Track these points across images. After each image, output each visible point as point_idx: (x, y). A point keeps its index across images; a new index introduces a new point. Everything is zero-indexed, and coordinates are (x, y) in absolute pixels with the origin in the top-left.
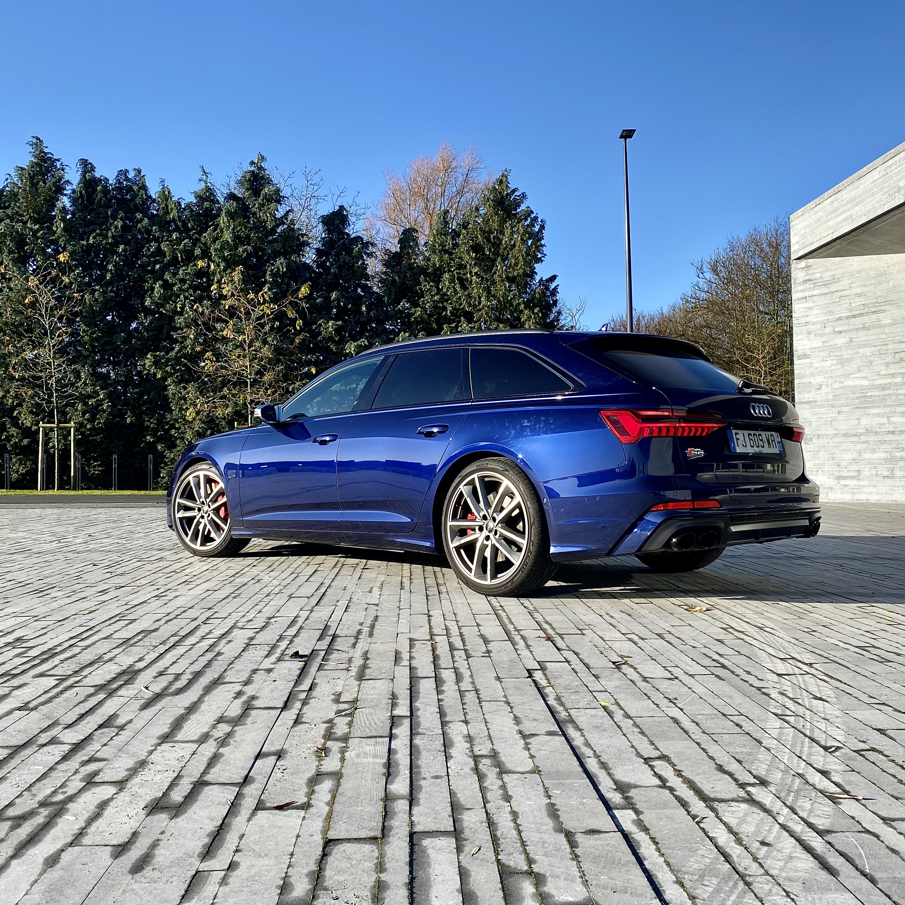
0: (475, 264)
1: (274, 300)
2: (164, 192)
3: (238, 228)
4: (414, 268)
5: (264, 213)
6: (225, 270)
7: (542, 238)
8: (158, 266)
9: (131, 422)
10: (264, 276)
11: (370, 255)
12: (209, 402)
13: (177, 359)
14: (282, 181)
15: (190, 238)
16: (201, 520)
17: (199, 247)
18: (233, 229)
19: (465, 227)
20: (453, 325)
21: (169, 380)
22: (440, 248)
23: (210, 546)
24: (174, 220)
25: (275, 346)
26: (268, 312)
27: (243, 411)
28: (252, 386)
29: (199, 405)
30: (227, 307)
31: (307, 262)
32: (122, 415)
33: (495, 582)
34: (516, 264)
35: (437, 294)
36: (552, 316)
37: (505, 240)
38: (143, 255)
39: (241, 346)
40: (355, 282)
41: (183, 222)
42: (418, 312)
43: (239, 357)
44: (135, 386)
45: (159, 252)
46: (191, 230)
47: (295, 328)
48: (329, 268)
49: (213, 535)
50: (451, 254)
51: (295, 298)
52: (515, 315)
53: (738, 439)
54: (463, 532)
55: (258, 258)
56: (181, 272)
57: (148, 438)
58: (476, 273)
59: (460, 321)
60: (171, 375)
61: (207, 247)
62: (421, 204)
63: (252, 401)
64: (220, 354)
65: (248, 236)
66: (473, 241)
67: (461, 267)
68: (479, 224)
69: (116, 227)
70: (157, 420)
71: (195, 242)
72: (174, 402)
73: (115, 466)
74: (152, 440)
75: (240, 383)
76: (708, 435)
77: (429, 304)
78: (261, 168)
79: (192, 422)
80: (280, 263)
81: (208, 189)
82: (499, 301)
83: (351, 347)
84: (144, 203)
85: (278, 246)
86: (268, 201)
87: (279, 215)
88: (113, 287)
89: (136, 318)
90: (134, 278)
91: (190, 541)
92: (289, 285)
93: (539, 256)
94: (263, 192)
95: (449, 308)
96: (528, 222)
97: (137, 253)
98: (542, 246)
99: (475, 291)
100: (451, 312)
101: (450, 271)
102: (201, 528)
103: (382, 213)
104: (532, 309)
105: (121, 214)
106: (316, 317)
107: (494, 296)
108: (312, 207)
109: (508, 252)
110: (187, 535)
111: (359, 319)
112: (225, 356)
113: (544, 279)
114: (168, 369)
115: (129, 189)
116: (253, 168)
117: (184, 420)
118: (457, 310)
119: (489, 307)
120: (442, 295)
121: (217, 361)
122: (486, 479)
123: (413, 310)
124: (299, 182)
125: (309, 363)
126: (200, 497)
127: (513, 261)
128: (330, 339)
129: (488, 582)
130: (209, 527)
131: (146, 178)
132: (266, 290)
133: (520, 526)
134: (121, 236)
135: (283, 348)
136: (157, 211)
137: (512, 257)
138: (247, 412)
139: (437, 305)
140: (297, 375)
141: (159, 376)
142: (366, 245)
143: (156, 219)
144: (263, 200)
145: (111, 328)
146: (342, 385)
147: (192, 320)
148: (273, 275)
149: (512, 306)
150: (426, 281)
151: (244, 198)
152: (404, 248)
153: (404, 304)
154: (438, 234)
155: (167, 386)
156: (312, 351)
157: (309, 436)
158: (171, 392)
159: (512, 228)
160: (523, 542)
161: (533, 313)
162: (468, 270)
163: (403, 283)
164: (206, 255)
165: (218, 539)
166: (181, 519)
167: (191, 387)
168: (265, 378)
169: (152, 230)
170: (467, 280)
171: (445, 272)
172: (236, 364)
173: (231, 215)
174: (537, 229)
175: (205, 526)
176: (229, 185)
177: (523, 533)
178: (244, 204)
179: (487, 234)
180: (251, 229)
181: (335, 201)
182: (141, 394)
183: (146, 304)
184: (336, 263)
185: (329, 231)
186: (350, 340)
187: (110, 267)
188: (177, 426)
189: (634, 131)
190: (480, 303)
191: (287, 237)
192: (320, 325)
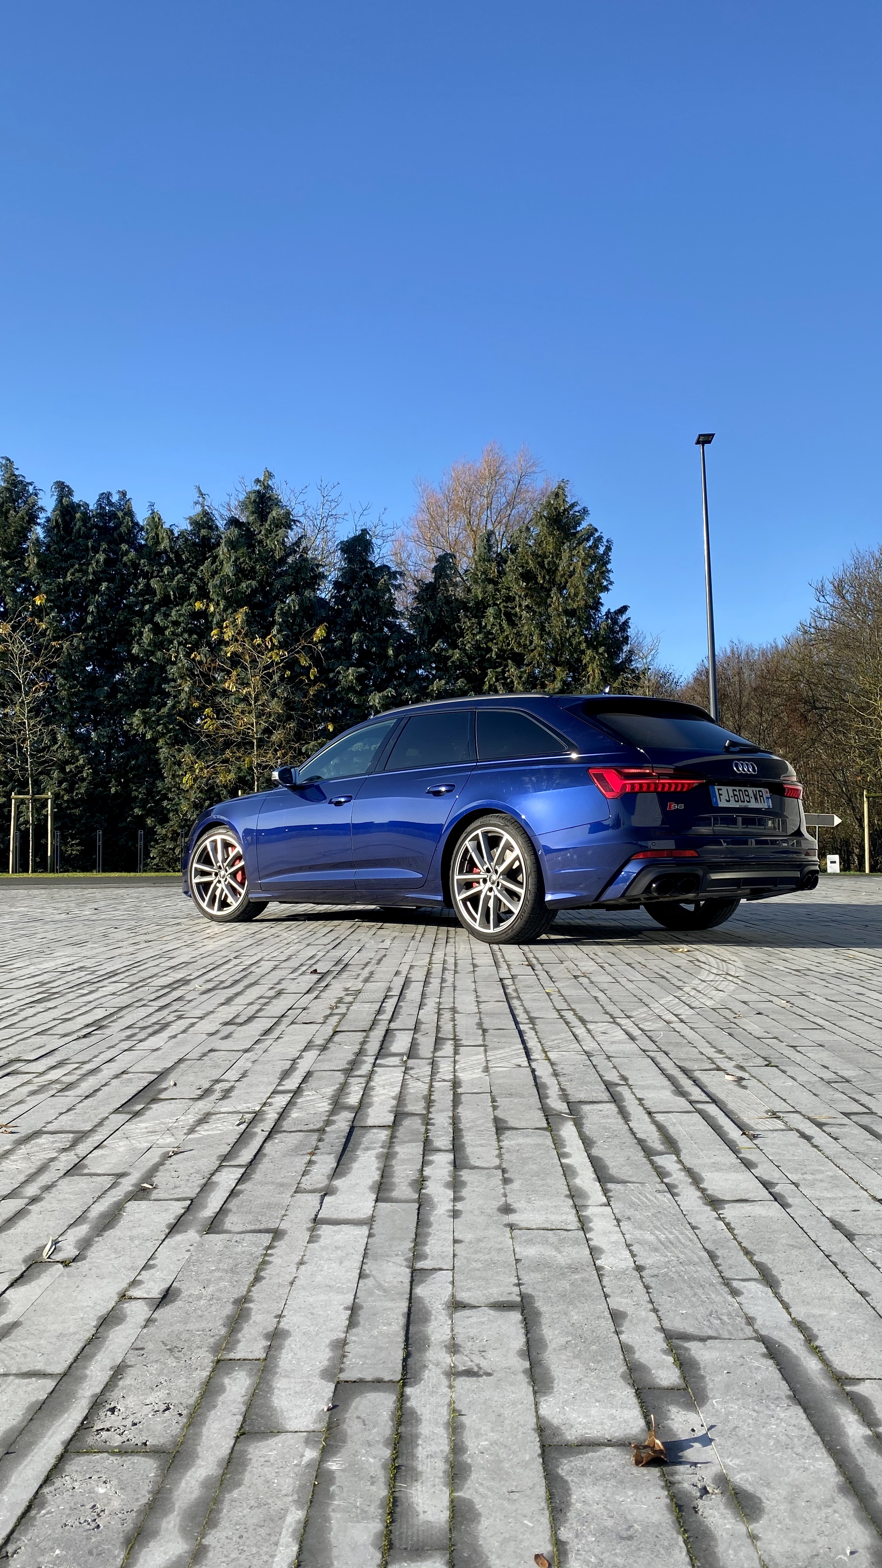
0: (526, 596)
1: (283, 646)
2: (154, 518)
3: (241, 560)
4: (452, 601)
5: (271, 541)
6: (225, 610)
7: (608, 562)
8: (147, 607)
9: (117, 791)
10: (273, 616)
11: (398, 587)
12: (208, 767)
13: (169, 715)
14: (292, 498)
15: (184, 573)
16: (218, 885)
17: (195, 583)
18: (235, 561)
19: (513, 551)
20: (499, 670)
21: (161, 742)
22: (483, 576)
23: (227, 911)
24: (165, 551)
25: (286, 699)
26: (277, 659)
27: (248, 778)
28: (259, 747)
29: (197, 771)
30: (229, 655)
31: (323, 596)
32: (105, 784)
33: (498, 930)
34: (576, 595)
35: (480, 633)
36: (623, 656)
37: (563, 564)
38: (130, 594)
39: (245, 699)
40: (380, 621)
41: (177, 554)
42: (457, 654)
43: (243, 712)
44: (120, 749)
45: (148, 588)
46: (184, 563)
47: (309, 678)
48: (349, 605)
49: (230, 900)
50: (496, 583)
51: (309, 643)
52: (575, 655)
53: (720, 795)
54: (469, 885)
55: (266, 595)
56: (173, 613)
57: (136, 810)
58: (527, 606)
59: (507, 666)
60: (163, 735)
61: (204, 583)
62: (464, 519)
63: (259, 765)
64: (221, 710)
65: (253, 569)
66: (523, 567)
67: (509, 599)
68: (530, 546)
69: (98, 562)
70: (147, 789)
71: (190, 578)
72: (167, 767)
73: (99, 843)
74: (140, 813)
75: (245, 744)
76: (688, 791)
77: (469, 645)
78: (268, 487)
79: (187, 791)
80: (291, 600)
81: (206, 514)
82: (555, 639)
83: (375, 699)
84: (130, 531)
85: (288, 580)
86: (277, 526)
87: (289, 542)
88: (95, 632)
89: (121, 669)
90: (119, 621)
91: (208, 906)
92: (301, 625)
93: (605, 583)
94: (270, 516)
95: (495, 649)
96: (590, 543)
97: (122, 591)
98: (609, 571)
99: (526, 628)
100: (497, 654)
101: (495, 604)
102: (218, 893)
103: (413, 532)
104: (596, 648)
105: (104, 546)
106: (333, 664)
107: (549, 633)
108: (328, 528)
109: (566, 580)
110: (204, 900)
111: (385, 664)
112: (227, 712)
113: (612, 611)
114: (160, 728)
115: (113, 515)
116: (258, 488)
117: (179, 789)
118: (504, 651)
119: (542, 647)
120: (485, 633)
121: (218, 718)
122: (489, 835)
123: (450, 652)
124: (313, 499)
125: (325, 719)
126: (217, 862)
127: (573, 591)
128: (351, 689)
129: (491, 931)
130: (226, 891)
131: (132, 502)
132: (274, 632)
133: (520, 878)
134: (103, 572)
135: (294, 702)
136: (146, 540)
137: (571, 586)
138: (253, 778)
139: (479, 646)
140: (311, 734)
141: (148, 737)
142: (393, 575)
143: (145, 550)
144: (270, 526)
145: (92, 682)
146: (365, 744)
147: (187, 669)
148: (283, 614)
149: (571, 644)
150: (467, 616)
151: (249, 523)
152: (440, 577)
153: (439, 645)
154: (480, 560)
155: (158, 749)
156: (329, 704)
157: (325, 798)
158: (162, 756)
159: (571, 551)
160: (521, 891)
161: (597, 653)
162: (517, 603)
163: (440, 620)
164: (203, 594)
165: (234, 904)
166: (198, 884)
167: (187, 749)
168: (274, 738)
169: (139, 564)
170: (516, 615)
171: (490, 606)
172: (241, 722)
173: (233, 545)
174: (601, 550)
175: (222, 890)
176: (229, 504)
177: (522, 884)
178: (248, 530)
179: (540, 558)
180: (257, 560)
181: (357, 519)
182: (128, 759)
183: (133, 651)
184: (358, 598)
185: (349, 560)
186: (375, 690)
187: (91, 608)
188: (170, 796)
189: (713, 435)
190: (531, 642)
191: (299, 569)
192: (339, 672)
